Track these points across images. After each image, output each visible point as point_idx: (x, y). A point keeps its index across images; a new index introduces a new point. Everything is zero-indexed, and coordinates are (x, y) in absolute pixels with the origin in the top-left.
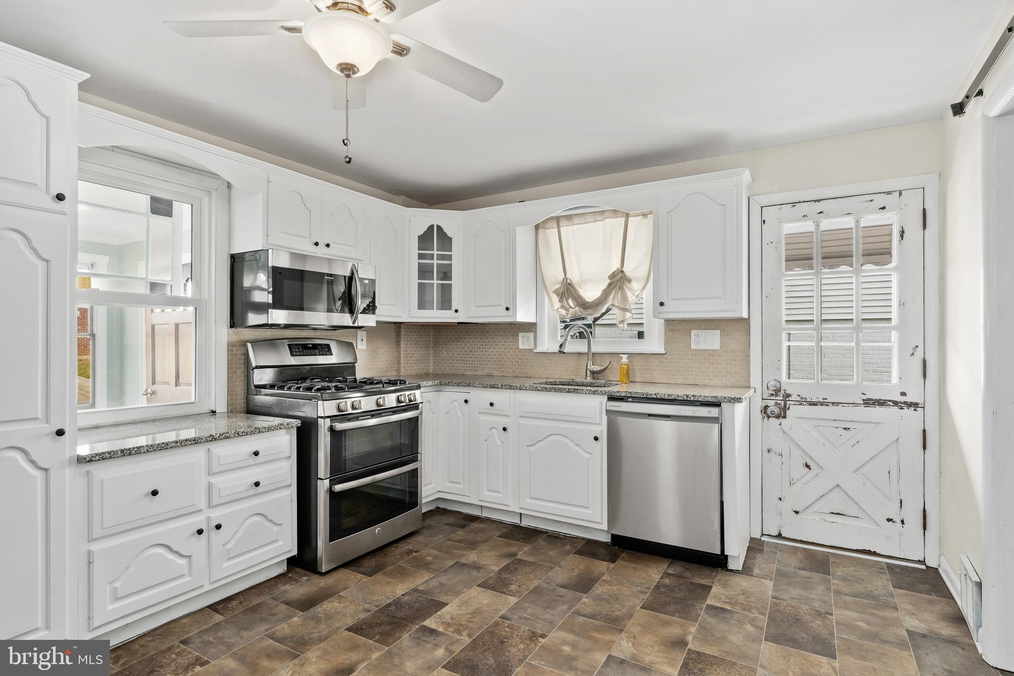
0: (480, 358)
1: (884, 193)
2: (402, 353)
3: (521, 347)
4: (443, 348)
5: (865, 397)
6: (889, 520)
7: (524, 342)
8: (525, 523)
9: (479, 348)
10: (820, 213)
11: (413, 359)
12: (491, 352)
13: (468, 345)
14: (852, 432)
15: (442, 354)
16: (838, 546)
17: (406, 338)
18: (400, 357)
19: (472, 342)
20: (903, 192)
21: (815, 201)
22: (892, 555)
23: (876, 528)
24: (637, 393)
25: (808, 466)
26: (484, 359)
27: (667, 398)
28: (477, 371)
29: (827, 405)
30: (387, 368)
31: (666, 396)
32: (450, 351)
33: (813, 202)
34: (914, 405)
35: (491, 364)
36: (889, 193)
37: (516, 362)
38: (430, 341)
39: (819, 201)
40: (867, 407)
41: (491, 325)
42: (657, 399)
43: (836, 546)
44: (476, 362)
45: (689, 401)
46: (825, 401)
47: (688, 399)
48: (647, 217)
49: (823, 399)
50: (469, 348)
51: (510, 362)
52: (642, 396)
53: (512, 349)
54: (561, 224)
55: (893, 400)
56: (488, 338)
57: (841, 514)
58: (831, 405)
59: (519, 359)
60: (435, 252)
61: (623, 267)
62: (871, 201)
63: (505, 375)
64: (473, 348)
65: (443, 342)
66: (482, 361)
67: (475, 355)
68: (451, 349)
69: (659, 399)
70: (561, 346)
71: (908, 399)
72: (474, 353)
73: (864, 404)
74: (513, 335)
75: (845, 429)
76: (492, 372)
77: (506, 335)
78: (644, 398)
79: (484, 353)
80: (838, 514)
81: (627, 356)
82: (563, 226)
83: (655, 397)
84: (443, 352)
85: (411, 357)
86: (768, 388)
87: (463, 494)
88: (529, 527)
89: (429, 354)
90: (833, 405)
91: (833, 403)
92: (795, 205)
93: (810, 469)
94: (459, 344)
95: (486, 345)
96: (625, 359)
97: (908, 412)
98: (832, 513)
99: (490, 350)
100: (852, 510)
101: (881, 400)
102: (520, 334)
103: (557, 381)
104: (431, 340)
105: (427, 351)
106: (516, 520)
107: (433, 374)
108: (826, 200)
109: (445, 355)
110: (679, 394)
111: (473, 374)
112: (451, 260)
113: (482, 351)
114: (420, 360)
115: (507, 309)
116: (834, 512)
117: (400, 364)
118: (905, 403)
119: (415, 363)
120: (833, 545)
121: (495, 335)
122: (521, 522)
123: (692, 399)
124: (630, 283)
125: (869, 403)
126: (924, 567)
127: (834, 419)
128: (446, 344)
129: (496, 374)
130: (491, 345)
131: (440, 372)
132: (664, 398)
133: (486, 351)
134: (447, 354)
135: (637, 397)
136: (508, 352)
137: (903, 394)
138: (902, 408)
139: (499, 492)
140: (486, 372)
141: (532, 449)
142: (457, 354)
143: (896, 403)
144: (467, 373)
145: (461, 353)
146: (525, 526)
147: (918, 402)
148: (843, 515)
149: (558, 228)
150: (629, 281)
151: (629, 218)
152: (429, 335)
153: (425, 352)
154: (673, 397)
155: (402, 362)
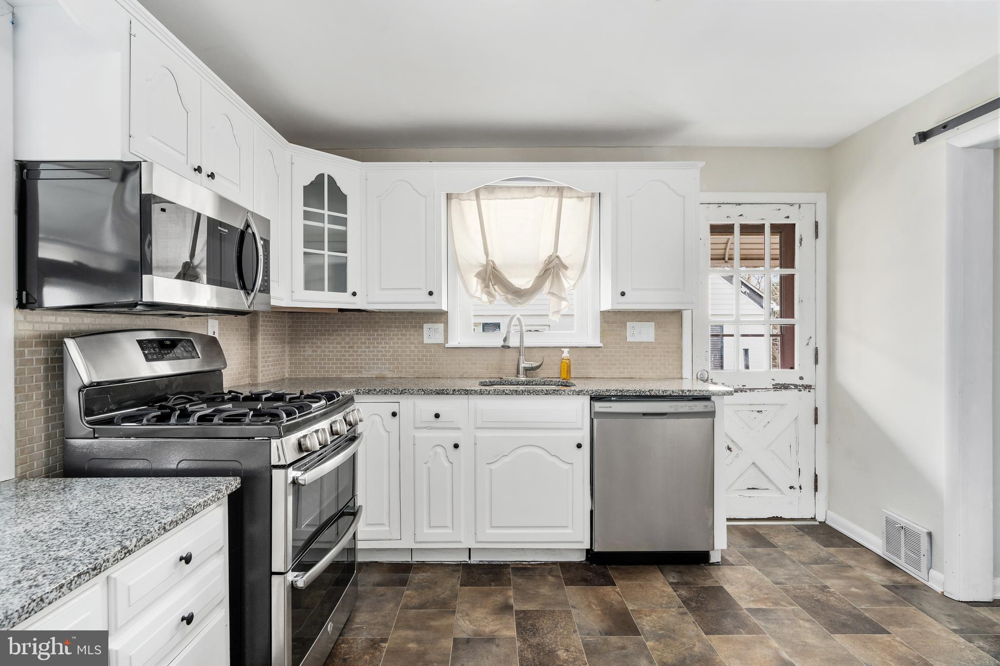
0: (366, 355)
1: (789, 204)
2: (260, 351)
3: (426, 341)
4: (307, 343)
5: (774, 383)
6: (791, 487)
7: (431, 334)
8: (475, 559)
9: (365, 343)
10: (741, 215)
11: (270, 359)
12: (382, 348)
13: (347, 339)
14: (764, 413)
15: (304, 351)
16: (754, 518)
17: (264, 330)
18: (256, 358)
19: (354, 335)
20: (801, 205)
21: (737, 204)
22: (793, 518)
23: (781, 496)
24: (628, 391)
25: (729, 449)
26: (371, 357)
27: (662, 394)
28: (361, 372)
29: (746, 392)
30: (239, 373)
31: (660, 392)
32: (317, 347)
33: (735, 205)
34: (808, 387)
35: (382, 363)
36: (792, 205)
37: (419, 359)
38: (285, 334)
39: (740, 204)
40: (776, 391)
41: (382, 314)
42: (651, 396)
43: (752, 518)
44: (359, 361)
45: (685, 396)
46: (744, 387)
47: (684, 394)
48: (583, 200)
49: (743, 386)
50: (348, 343)
51: (410, 360)
52: (634, 394)
53: (412, 343)
54: (481, 197)
55: (794, 383)
56: (377, 331)
57: (755, 489)
58: (748, 391)
59: (424, 356)
60: (326, 212)
61: (557, 252)
62: (779, 210)
63: (402, 376)
64: (354, 343)
65: (305, 335)
66: (369, 359)
67: (357, 351)
68: (319, 344)
69: (653, 396)
70: (505, 340)
71: (805, 382)
72: (356, 350)
73: (774, 388)
74: (415, 327)
75: (758, 412)
76: (385, 373)
77: (406, 327)
78: (637, 396)
79: (371, 349)
80: (753, 489)
81: (568, 349)
82: (484, 199)
83: (649, 394)
84: (307, 348)
85: (268, 357)
86: (697, 378)
87: (389, 538)
88: (481, 563)
89: (284, 351)
90: (750, 391)
91: (750, 389)
92: (720, 205)
93: (731, 451)
94: (333, 338)
95: (374, 339)
96: (566, 354)
97: (805, 393)
98: (749, 489)
99: (380, 346)
100: (764, 484)
101: (785, 384)
102: (426, 326)
103: (487, 380)
104: (287, 332)
105: (283, 347)
106: (464, 558)
107: (290, 379)
108: (746, 205)
109: (310, 353)
110: (674, 390)
111: (355, 376)
112: (345, 225)
113: (369, 347)
114: (277, 361)
115: (431, 293)
116: (750, 488)
117: (256, 367)
118: (803, 386)
119: (272, 365)
120: (750, 518)
121: (388, 327)
122: (470, 558)
123: (687, 394)
124: (566, 270)
125: (777, 388)
126: (817, 523)
127: (750, 404)
128: (310, 339)
129: (390, 376)
130: (382, 339)
131: (302, 376)
132: (658, 394)
133: (374, 347)
134: (313, 351)
135: (629, 396)
136: (407, 347)
137: (801, 378)
138: (800, 391)
139: (447, 527)
140: (374, 373)
141: (493, 467)
142: (329, 351)
143: (796, 386)
144: (345, 376)
145: (335, 350)
146: (476, 563)
147: (812, 384)
148: (757, 489)
149: (477, 200)
150: (566, 268)
151: (563, 199)
152: (285, 326)
153: (281, 350)
154: (668, 393)
155: (260, 365)
